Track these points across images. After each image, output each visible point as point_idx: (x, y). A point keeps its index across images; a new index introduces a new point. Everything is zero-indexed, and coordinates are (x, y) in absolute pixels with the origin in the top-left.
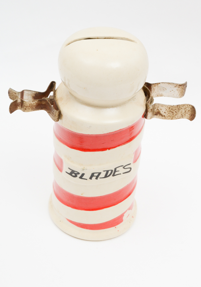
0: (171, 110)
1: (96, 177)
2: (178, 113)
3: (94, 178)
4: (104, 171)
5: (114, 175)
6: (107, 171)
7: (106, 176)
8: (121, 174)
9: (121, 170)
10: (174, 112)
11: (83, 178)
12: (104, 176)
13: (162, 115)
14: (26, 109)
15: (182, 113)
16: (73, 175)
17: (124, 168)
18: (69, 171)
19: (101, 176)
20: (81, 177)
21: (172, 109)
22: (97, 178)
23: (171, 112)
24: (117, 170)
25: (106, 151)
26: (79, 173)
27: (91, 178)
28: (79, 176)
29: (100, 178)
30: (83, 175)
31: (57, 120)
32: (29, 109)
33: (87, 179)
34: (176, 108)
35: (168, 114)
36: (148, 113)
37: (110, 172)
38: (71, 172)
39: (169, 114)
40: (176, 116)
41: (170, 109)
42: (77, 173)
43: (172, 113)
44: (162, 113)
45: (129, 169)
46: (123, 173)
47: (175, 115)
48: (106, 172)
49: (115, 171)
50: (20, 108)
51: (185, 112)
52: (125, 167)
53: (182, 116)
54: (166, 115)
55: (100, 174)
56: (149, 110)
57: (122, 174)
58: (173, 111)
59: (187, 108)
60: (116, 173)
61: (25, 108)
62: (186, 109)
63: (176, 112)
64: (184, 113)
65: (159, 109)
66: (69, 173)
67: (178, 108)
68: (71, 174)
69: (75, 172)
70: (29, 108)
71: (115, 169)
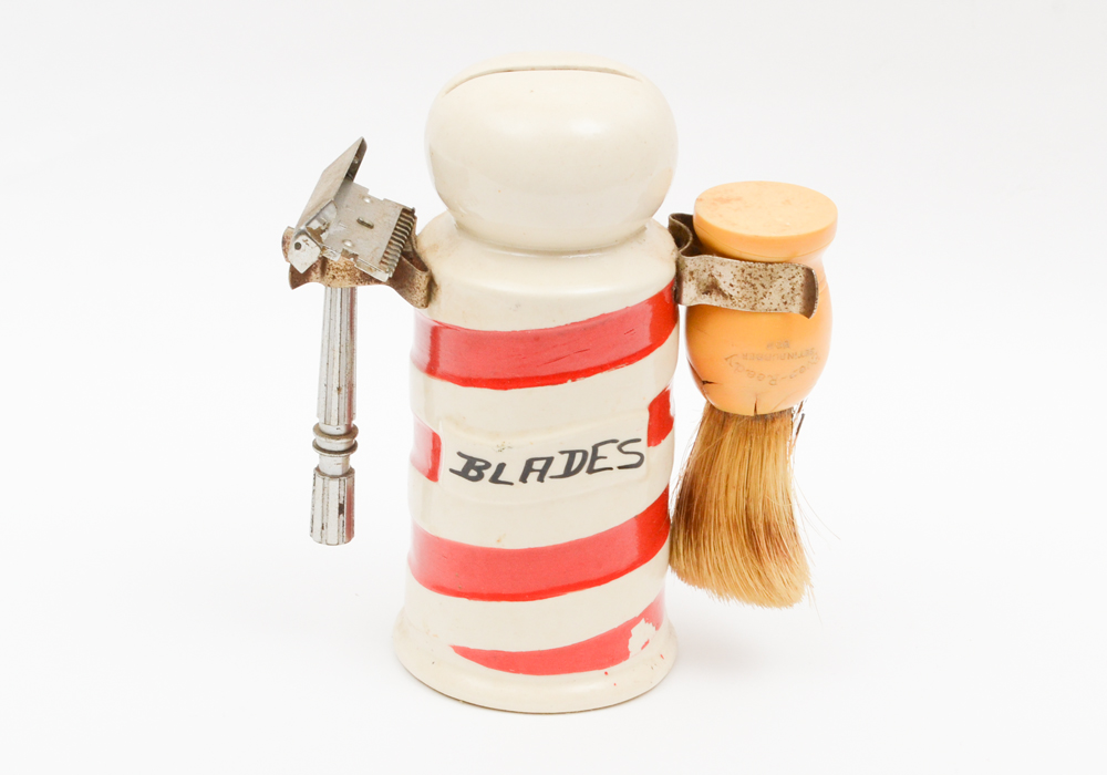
0: (749, 279)
1: (538, 473)
2: (771, 290)
3: (533, 476)
4: (562, 453)
5: (591, 471)
6: (572, 454)
7: (568, 472)
8: (611, 469)
9: (611, 456)
10: (758, 286)
11: (501, 478)
12: (561, 472)
13: (724, 295)
14: (334, 277)
15: (784, 293)
16: (473, 473)
17: (620, 448)
18: (460, 464)
19: (553, 470)
20: (495, 479)
21: (750, 275)
22: (541, 479)
23: (747, 285)
24: (601, 451)
25: (565, 385)
26: (488, 465)
27: (524, 479)
28: (488, 473)
29: (552, 477)
30: (501, 467)
31: (423, 302)
32: (344, 277)
33: (511, 484)
34: (761, 273)
35: (739, 289)
36: (684, 284)
37: (579, 457)
38: (467, 464)
39: (744, 292)
40: (765, 300)
41: (745, 275)
42: (483, 464)
43: (751, 289)
44: (723, 286)
45: (637, 458)
46: (620, 468)
47: (760, 295)
48: (567, 455)
49: (595, 457)
50: (319, 275)
51: (793, 289)
52: (625, 448)
53: (785, 303)
54: (734, 294)
55: (549, 461)
56: (686, 274)
57: (615, 469)
58: (753, 282)
59: (797, 278)
60: (599, 464)
61: (331, 273)
62: (794, 280)
63: (763, 286)
64: (791, 295)
65: (714, 272)
66: (460, 469)
67: (769, 272)
68: (464, 473)
69: (478, 464)
70: (343, 273)
71: (595, 448)
